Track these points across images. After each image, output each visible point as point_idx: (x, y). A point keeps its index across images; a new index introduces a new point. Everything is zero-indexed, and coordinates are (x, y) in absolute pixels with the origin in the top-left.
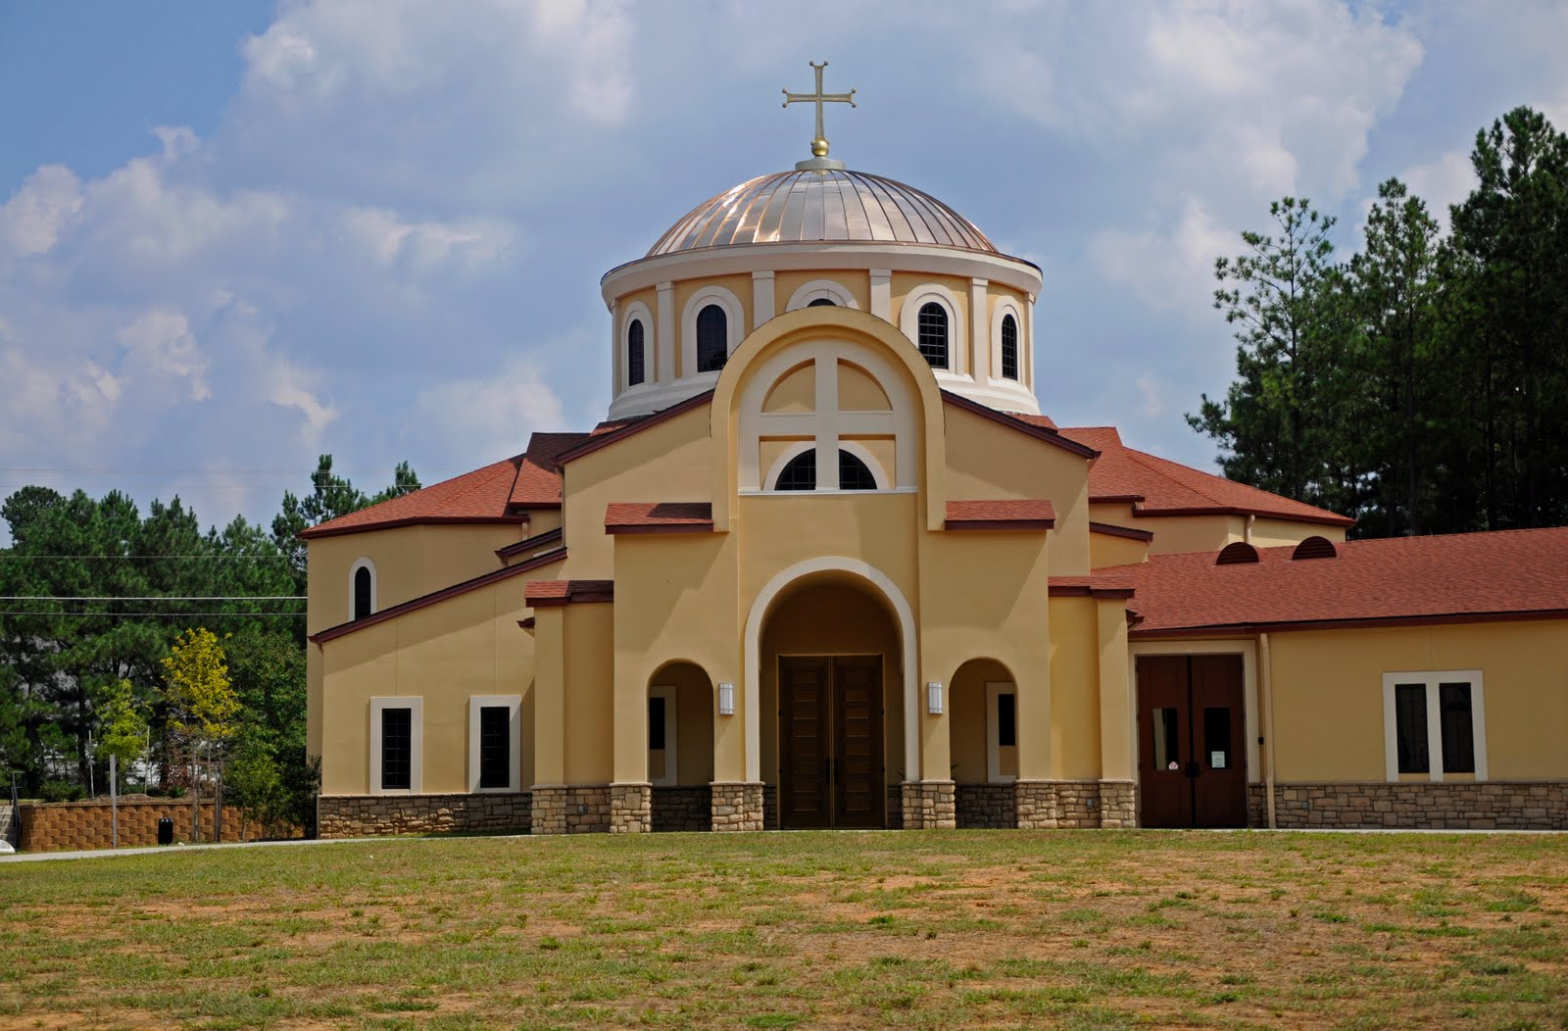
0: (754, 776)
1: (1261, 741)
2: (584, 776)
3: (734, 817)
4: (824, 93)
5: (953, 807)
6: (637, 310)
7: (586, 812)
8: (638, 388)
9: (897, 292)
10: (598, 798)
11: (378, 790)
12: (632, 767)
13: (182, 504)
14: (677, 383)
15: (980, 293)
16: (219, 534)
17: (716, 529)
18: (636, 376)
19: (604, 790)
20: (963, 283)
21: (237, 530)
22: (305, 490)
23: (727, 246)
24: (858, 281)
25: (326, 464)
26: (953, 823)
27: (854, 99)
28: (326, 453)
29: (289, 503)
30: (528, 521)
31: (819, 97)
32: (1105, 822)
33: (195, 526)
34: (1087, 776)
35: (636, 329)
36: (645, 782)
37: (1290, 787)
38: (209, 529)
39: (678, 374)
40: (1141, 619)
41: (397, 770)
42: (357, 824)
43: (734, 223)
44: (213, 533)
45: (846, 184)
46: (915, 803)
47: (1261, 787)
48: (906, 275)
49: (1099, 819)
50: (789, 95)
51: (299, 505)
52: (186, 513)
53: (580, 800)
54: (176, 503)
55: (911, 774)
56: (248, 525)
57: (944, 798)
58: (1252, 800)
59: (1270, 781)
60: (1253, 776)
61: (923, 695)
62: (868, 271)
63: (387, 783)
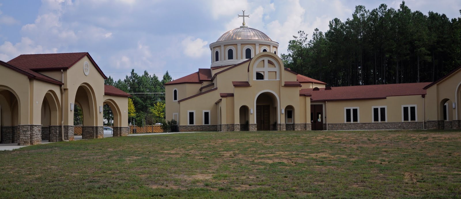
0: (255, 123)
1: (325, 117)
2: (230, 123)
3: (253, 129)
4: (245, 15)
5: (285, 127)
6: (217, 49)
7: (230, 128)
8: (218, 62)
9: (260, 48)
10: (232, 126)
11: (189, 124)
12: (237, 121)
13: (111, 77)
14: (225, 61)
15: (271, 47)
16: (117, 82)
17: (250, 85)
18: (217, 59)
19: (233, 125)
20: (269, 46)
21: (119, 81)
22: (129, 75)
23: (233, 40)
24: (254, 45)
25: (133, 71)
26: (285, 130)
27: (249, 16)
28: (133, 69)
29: (127, 77)
30: (203, 83)
31: (244, 16)
32: (307, 129)
33: (113, 81)
34: (305, 123)
35: (217, 53)
36: (239, 124)
37: (330, 124)
38: (115, 81)
39: (225, 60)
40: (312, 99)
41: (191, 121)
42: (186, 130)
43: (233, 36)
44: (116, 82)
45: (250, 30)
46: (279, 127)
47: (325, 124)
48: (261, 45)
49: (306, 129)
50: (239, 16)
51: (128, 77)
52: (111, 79)
53: (229, 126)
54: (110, 77)
55: (279, 123)
56: (121, 81)
57: (284, 126)
58: (324, 126)
59: (327, 123)
60: (324, 123)
61: (281, 110)
62: (255, 44)
63: (190, 123)
